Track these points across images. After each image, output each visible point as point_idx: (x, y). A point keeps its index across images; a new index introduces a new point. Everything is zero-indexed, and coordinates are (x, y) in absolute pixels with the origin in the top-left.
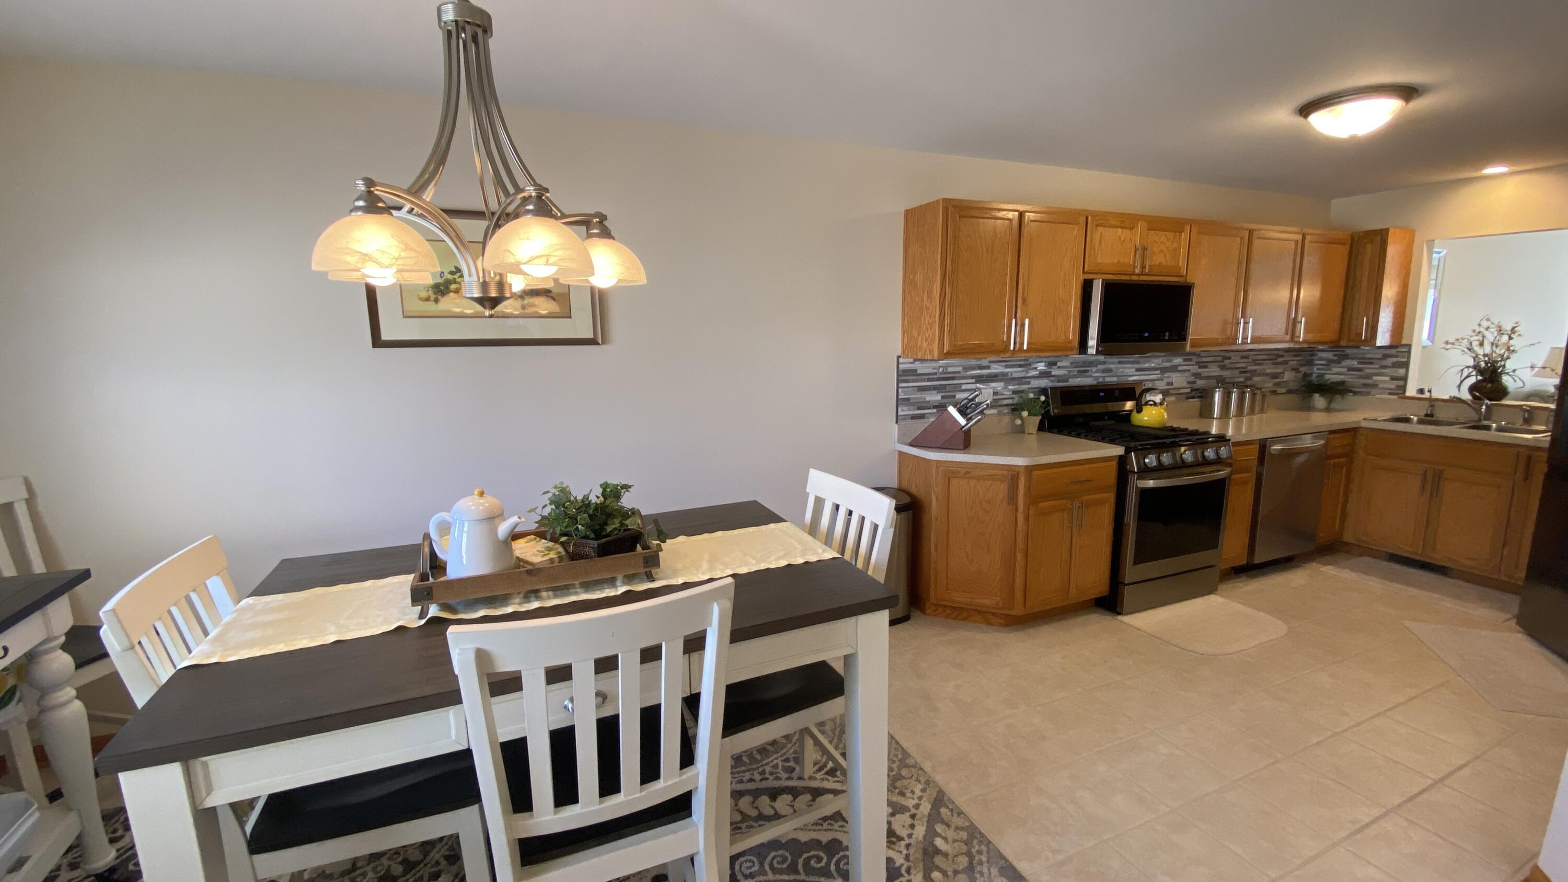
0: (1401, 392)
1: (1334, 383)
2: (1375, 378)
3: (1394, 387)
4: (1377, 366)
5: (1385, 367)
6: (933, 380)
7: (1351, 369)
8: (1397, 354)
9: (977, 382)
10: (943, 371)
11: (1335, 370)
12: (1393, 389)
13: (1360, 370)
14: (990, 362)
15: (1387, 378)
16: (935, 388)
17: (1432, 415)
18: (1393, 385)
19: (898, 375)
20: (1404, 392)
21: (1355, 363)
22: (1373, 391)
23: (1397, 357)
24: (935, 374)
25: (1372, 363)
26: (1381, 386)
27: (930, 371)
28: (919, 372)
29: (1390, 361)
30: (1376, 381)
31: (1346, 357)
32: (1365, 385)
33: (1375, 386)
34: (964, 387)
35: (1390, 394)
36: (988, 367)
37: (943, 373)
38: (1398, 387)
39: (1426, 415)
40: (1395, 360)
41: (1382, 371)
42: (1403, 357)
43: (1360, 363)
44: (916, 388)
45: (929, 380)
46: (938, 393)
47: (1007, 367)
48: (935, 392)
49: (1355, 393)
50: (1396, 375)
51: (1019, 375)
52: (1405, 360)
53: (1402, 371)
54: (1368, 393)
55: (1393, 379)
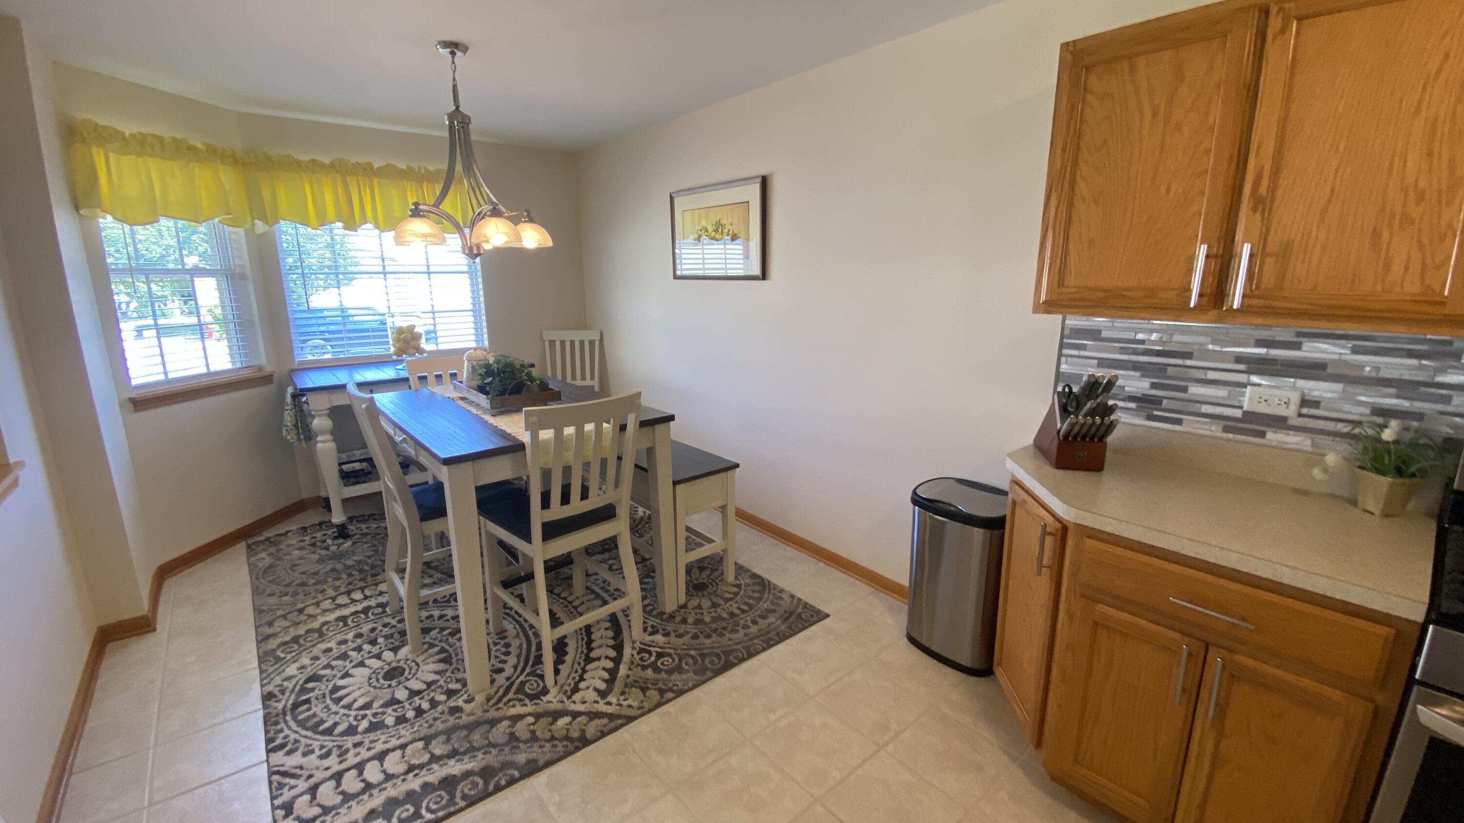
6: (1135, 352)
9: (1249, 372)
10: (1161, 339)
14: (1299, 334)
16: (1135, 366)
19: (1062, 336)
24: (1142, 342)
27: (1130, 335)
28: (1104, 334)
34: (1212, 375)
36: (1297, 346)
37: (1161, 342)
44: (1096, 362)
45: (1123, 351)
46: (1143, 376)
47: (1355, 351)
48: (1138, 374)
51: (1407, 375)
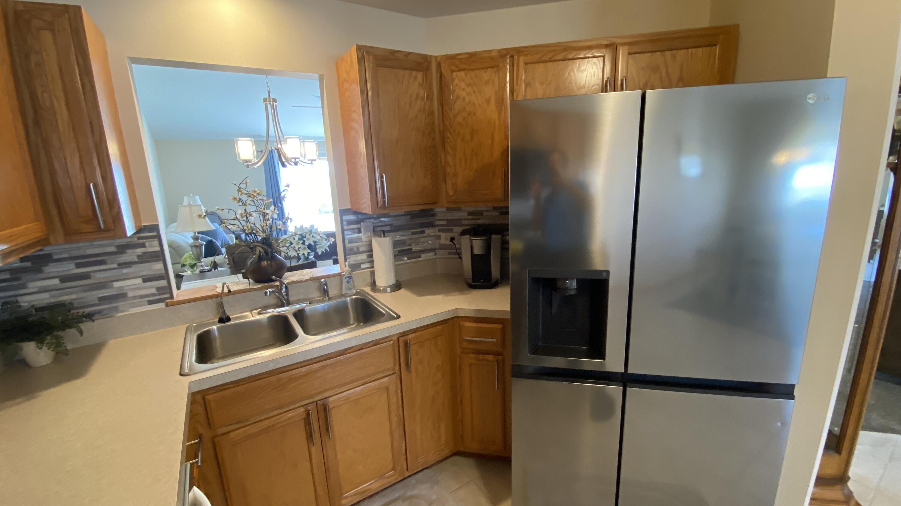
0: (168, 296)
1: (39, 309)
2: (116, 284)
3: (154, 291)
4: (115, 266)
5: (123, 265)
7: (64, 279)
8: (141, 241)
11: (34, 286)
12: (153, 295)
13: (86, 276)
15: (139, 281)
17: (228, 319)
18: (151, 288)
20: (172, 297)
21: (70, 268)
22: (121, 304)
23: (143, 246)
25: (103, 263)
26: (130, 294)
29: (131, 255)
30: (121, 288)
31: (47, 259)
32: (103, 300)
33: (122, 296)
35: (150, 303)
38: (158, 289)
39: (221, 321)
40: (140, 251)
41: (125, 271)
42: (151, 246)
43: (78, 266)
49: (90, 317)
50: (144, 273)
52: (158, 249)
53: (158, 267)
54: (116, 310)
55: (146, 280)
